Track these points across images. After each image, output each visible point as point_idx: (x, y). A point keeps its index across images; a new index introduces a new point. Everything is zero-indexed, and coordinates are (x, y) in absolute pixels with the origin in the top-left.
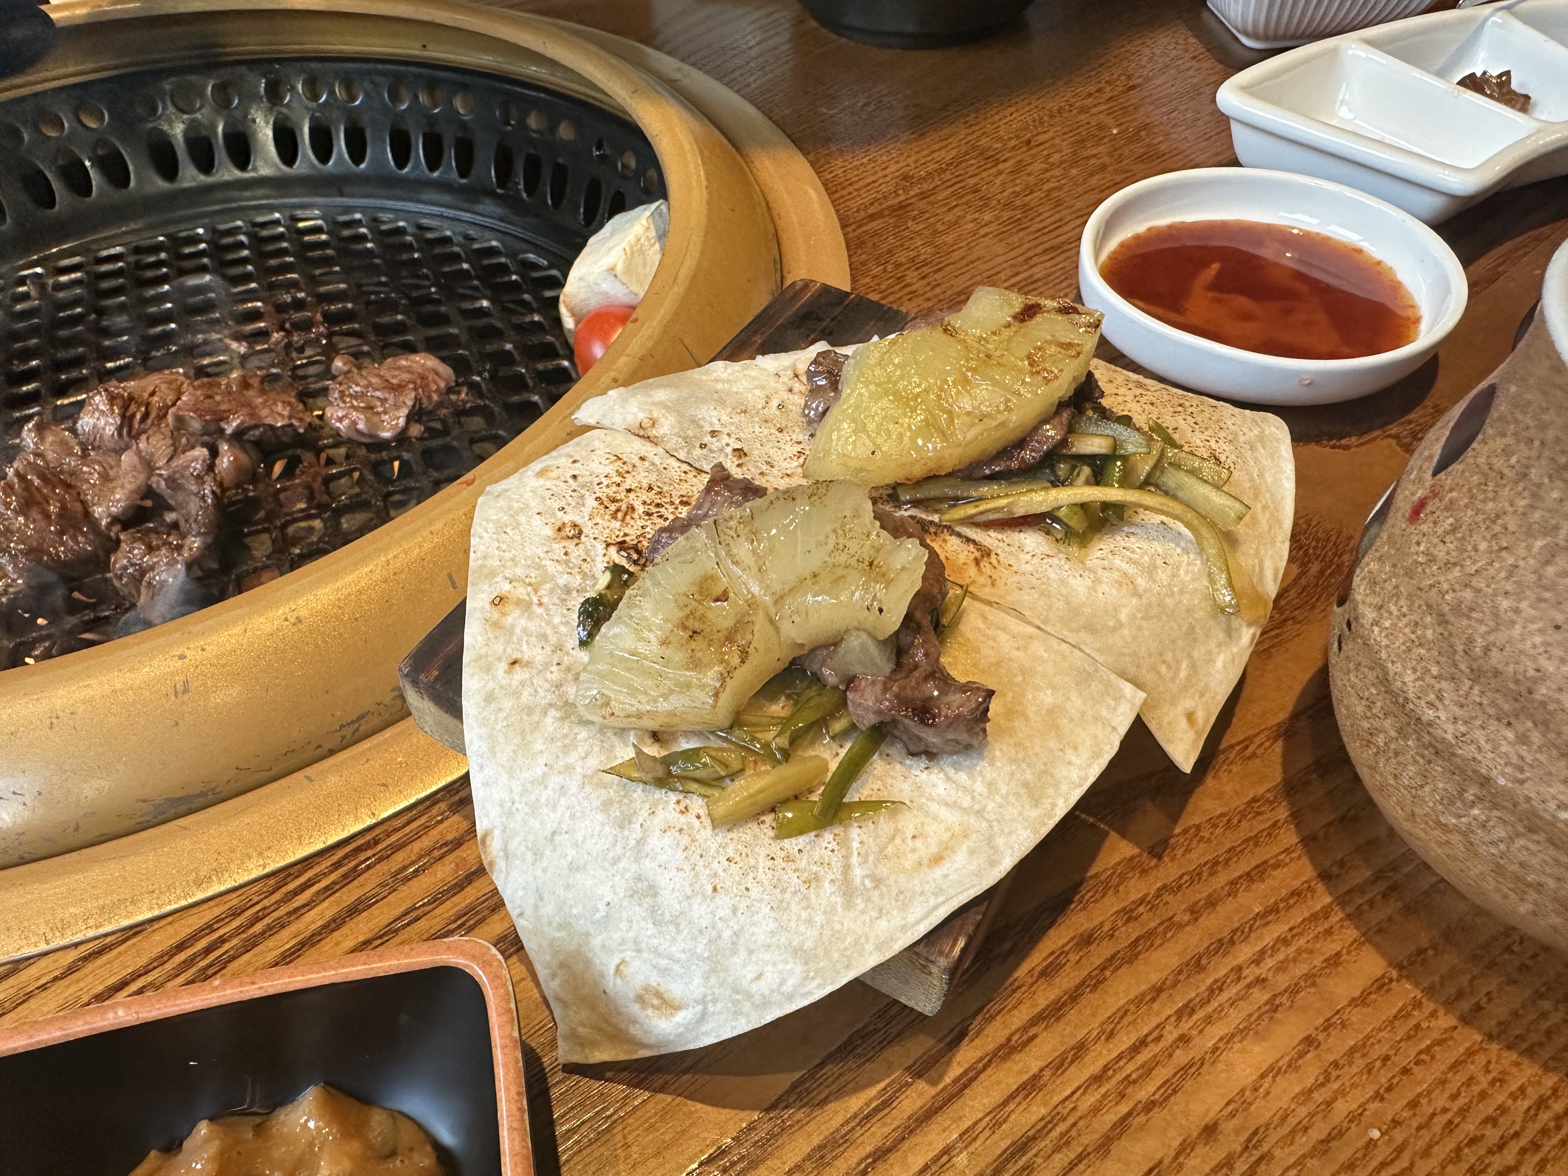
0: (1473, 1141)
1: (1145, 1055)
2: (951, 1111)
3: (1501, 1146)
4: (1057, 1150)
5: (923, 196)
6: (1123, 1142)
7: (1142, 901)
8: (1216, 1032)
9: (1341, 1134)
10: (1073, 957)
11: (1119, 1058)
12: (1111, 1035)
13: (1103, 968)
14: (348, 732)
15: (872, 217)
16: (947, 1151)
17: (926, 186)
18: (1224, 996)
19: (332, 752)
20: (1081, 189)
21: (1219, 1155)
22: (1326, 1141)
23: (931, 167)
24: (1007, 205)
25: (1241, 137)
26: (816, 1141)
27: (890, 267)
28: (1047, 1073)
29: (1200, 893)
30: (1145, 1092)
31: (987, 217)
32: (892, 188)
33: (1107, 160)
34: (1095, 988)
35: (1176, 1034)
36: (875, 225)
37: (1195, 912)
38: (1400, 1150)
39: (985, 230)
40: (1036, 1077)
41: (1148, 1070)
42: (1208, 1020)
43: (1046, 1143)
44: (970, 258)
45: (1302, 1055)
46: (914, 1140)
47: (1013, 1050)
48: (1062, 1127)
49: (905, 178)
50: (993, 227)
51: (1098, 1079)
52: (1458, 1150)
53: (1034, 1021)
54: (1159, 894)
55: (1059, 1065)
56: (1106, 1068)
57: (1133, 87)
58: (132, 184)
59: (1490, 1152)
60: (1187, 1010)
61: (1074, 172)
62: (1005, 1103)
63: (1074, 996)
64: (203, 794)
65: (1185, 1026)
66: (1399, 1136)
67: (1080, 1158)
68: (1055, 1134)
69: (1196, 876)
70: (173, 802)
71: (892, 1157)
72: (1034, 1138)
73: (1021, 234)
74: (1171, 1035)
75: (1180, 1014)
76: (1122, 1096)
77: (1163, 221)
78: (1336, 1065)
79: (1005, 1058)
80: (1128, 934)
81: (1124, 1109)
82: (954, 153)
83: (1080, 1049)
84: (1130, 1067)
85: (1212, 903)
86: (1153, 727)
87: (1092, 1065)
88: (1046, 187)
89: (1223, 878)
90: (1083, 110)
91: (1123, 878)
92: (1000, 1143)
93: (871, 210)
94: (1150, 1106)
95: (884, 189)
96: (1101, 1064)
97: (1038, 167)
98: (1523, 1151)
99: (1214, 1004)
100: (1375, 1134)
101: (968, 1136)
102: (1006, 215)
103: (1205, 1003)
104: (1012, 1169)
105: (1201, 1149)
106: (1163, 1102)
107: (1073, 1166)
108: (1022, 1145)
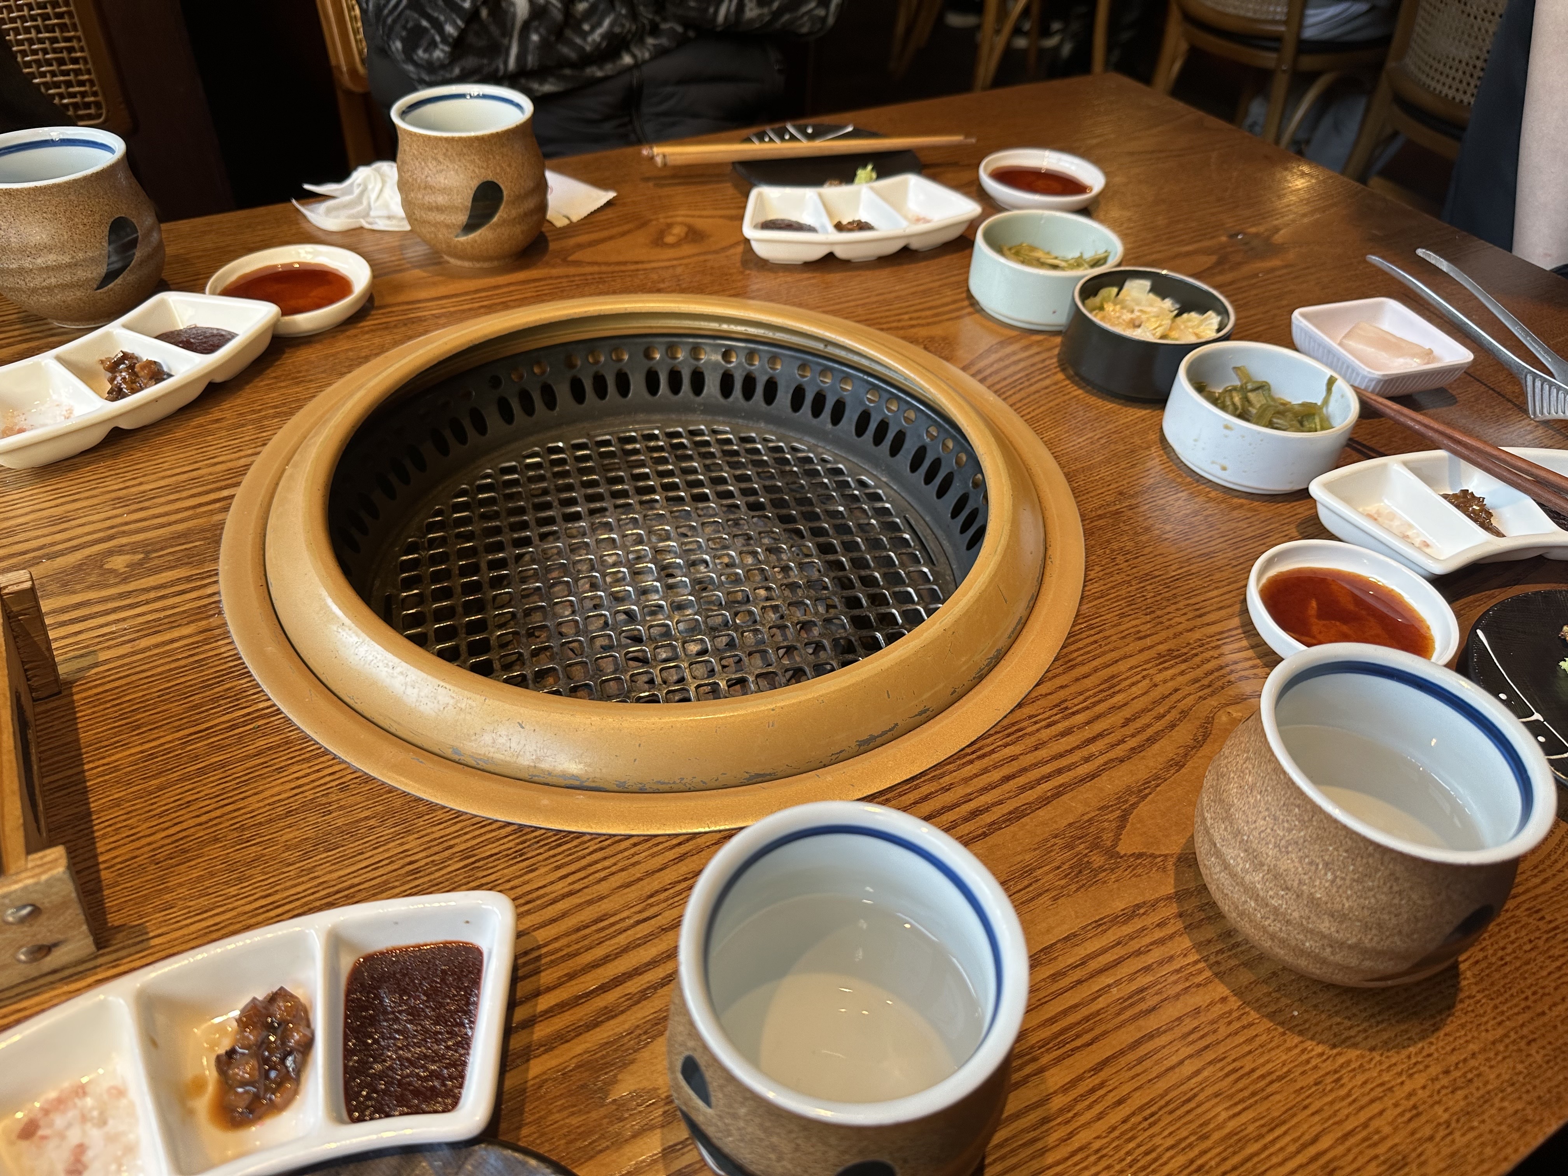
0: (1338, 1024)
2: (1111, 971)
3: (1350, 1028)
4: (1156, 994)
6: (1187, 996)
9: (1280, 1011)
12: (1185, 955)
14: (835, 756)
16: (1109, 986)
21: (1227, 1009)
22: (1275, 1012)
26: (1052, 972)
27: (1108, 552)
28: (1155, 966)
30: (1197, 980)
32: (1113, 499)
36: (1101, 522)
38: (1306, 1021)
40: (1150, 965)
41: (1199, 972)
43: (1152, 991)
45: (1271, 978)
46: (1094, 979)
47: (1141, 953)
48: (1159, 986)
49: (1121, 494)
51: (1178, 971)
52: (1331, 1026)
53: (1152, 944)
55: (1161, 963)
56: (1181, 968)
59: (1345, 1029)
62: (1135, 973)
65: (1220, 958)
66: (1306, 1016)
67: (1166, 999)
68: (1156, 988)
71: (1085, 984)
72: (1146, 988)
75: (1217, 953)
76: (1187, 979)
78: (1284, 985)
79: (1137, 956)
81: (1187, 984)
83: (1171, 958)
84: (1193, 969)
87: (1176, 965)
92: (1134, 987)
93: (1099, 512)
94: (1199, 985)
96: (1179, 966)
98: (1359, 1032)
100: (1296, 1013)
101: (1118, 983)
104: (1136, 998)
105: (1219, 1005)
106: (1205, 985)
107: (1162, 1001)
108: (1142, 990)
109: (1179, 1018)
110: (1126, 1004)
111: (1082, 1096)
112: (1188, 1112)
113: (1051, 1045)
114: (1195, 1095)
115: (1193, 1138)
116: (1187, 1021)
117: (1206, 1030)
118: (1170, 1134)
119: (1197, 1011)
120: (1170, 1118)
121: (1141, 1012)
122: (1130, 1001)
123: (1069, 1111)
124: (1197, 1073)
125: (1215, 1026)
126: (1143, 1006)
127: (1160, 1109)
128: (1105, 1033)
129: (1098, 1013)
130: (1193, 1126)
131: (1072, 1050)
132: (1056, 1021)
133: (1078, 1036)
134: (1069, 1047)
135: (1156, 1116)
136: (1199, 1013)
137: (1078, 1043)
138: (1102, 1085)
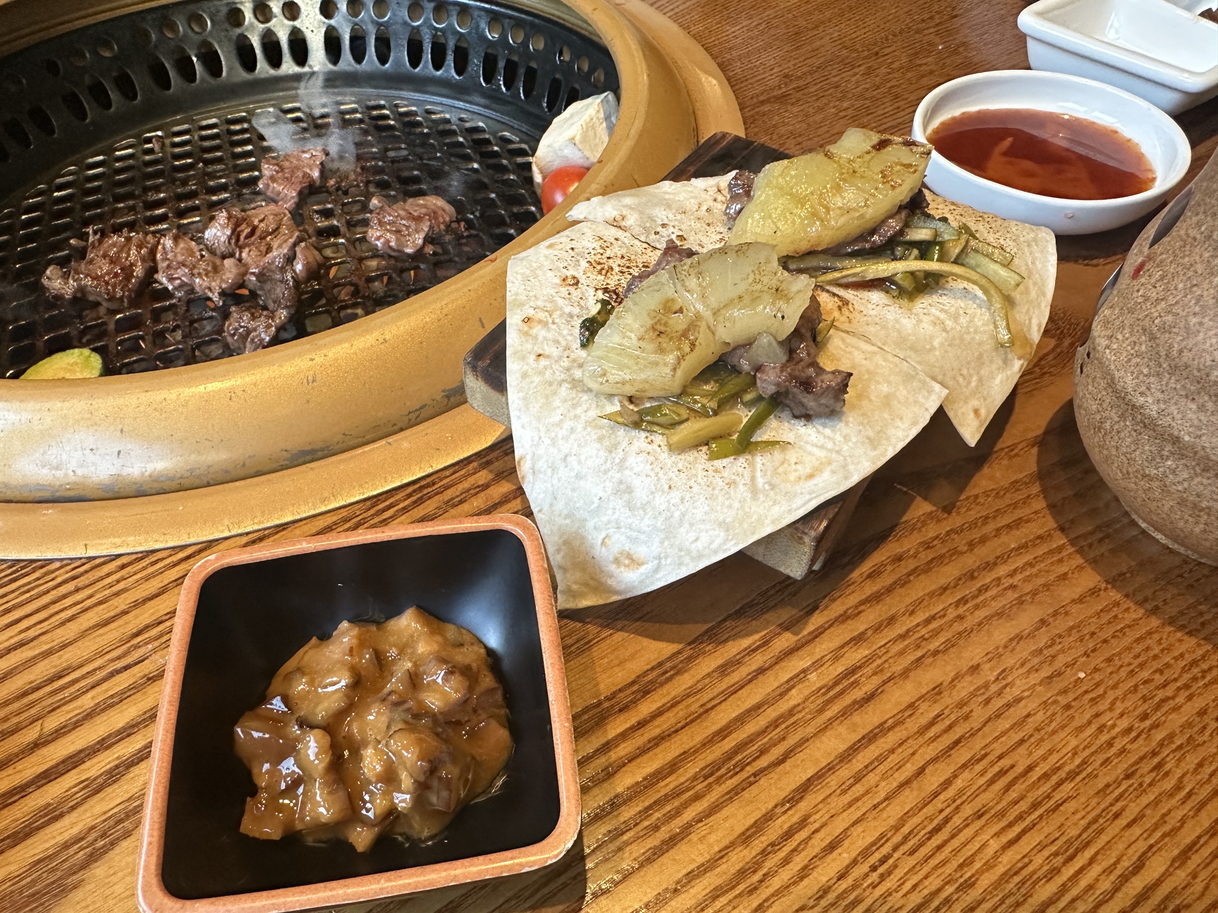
0: (1146, 682)
1: (934, 625)
2: (808, 648)
3: (1164, 686)
4: (875, 674)
5: (798, 89)
6: (919, 671)
7: (937, 537)
8: (981, 614)
9: (1059, 674)
10: (889, 568)
11: (918, 625)
12: (912, 613)
13: (909, 574)
14: (413, 416)
15: (762, 103)
16: (804, 671)
17: (801, 83)
18: (989, 594)
19: (402, 430)
20: (914, 87)
21: (980, 682)
22: (1050, 677)
23: (805, 69)
24: (861, 97)
25: (1032, 47)
26: (720, 662)
28: (870, 633)
29: (976, 535)
30: (934, 645)
31: (845, 105)
32: (777, 83)
33: (934, 67)
34: (903, 586)
35: (955, 614)
36: (766, 108)
37: (971, 545)
38: (1097, 685)
39: (843, 114)
40: (863, 633)
41: (936, 633)
42: (977, 607)
43: (868, 670)
44: (832, 132)
45: (1038, 629)
46: (783, 664)
47: (848, 618)
48: (879, 662)
49: (786, 76)
50: (850, 111)
51: (903, 637)
52: (1136, 687)
53: (862, 603)
54: (948, 533)
55: (878, 628)
56: (908, 631)
57: (956, 16)
58: (224, 74)
59: (1158, 688)
60: (963, 601)
61: (909, 75)
62: (842, 647)
63: (889, 590)
64: (322, 450)
65: (961, 610)
66: (1097, 677)
67: (890, 679)
68: (875, 665)
69: (974, 525)
70: (303, 453)
71: (769, 673)
72: (860, 667)
73: (869, 117)
74: (952, 614)
75: (958, 604)
76: (918, 647)
77: (973, 108)
78: (1060, 636)
79: (843, 622)
80: (925, 556)
81: (919, 654)
82: (822, 60)
83: (891, 620)
84: (924, 631)
85: (983, 540)
86: (951, 415)
87: (899, 629)
88: (889, 85)
89: (991, 527)
90: (918, 32)
91: (924, 524)
92: (840, 668)
93: (761, 98)
94: (936, 653)
95: (771, 83)
96: (904, 629)
97: (883, 70)
98: (1179, 689)
99: (981, 598)
100: (1082, 675)
101: (817, 664)
102: (858, 104)
103: (975, 597)
104: (845, 683)
105: (968, 678)
106: (945, 651)
107: (884, 683)
108: (853, 671)
109: (911, 705)
110: (832, 693)
111: (772, 845)
112: (939, 848)
113: (723, 771)
114: (947, 820)
115: (950, 890)
116: (923, 707)
117: (953, 717)
118: (915, 887)
119: (937, 691)
120: (911, 861)
121: (855, 702)
122: (838, 689)
123: (754, 872)
124: (947, 784)
125: (966, 709)
126: (857, 694)
127: (895, 849)
128: (804, 741)
129: (791, 712)
130: (949, 869)
131: (755, 775)
132: (730, 733)
133: (763, 752)
134: (750, 770)
135: (891, 861)
136: (940, 693)
137: (763, 762)
138: (803, 822)
